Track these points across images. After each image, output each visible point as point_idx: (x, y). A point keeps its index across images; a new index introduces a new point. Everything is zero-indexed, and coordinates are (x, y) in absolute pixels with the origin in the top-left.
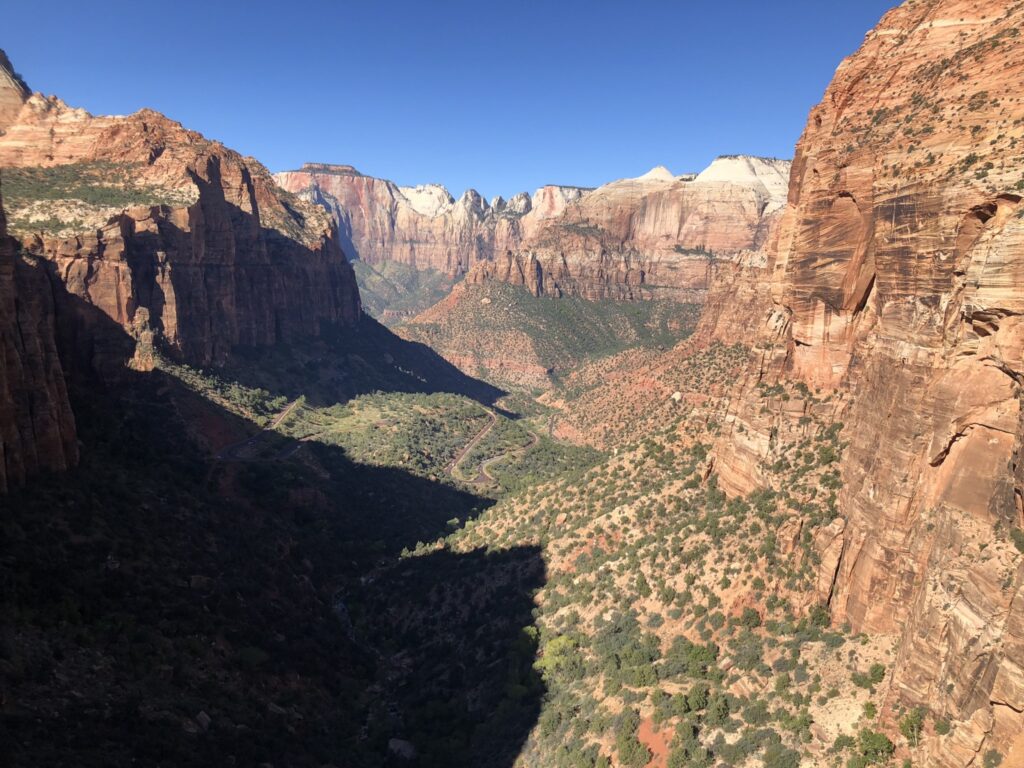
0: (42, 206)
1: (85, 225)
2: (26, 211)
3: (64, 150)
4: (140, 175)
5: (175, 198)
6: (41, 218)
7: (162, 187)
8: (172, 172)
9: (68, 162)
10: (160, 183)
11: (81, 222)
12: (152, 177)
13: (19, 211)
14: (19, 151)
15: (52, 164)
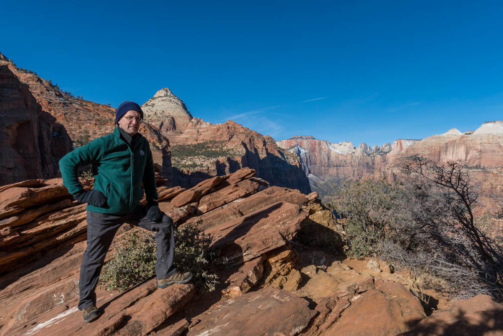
0: (190, 159)
1: (204, 165)
2: (185, 161)
3: (201, 137)
4: (225, 145)
5: (236, 154)
6: (190, 163)
7: (232, 150)
8: (236, 144)
9: (202, 142)
10: (232, 148)
11: (203, 164)
12: (229, 146)
13: (183, 161)
14: (187, 139)
15: (196, 143)
